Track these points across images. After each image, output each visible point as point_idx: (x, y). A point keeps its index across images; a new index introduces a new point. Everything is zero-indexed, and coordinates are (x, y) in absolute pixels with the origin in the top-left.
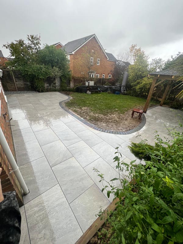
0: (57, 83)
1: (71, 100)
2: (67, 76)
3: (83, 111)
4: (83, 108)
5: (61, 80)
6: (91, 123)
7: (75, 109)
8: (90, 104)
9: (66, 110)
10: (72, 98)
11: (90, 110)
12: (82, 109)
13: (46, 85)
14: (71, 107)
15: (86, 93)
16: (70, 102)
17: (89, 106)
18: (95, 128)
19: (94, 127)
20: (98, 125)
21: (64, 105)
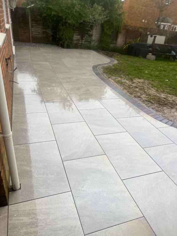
0: (95, 34)
1: (114, 65)
2: (115, 24)
3: (134, 85)
4: (136, 80)
5: (103, 30)
6: (149, 107)
7: (119, 79)
8: (151, 75)
9: (102, 79)
10: (116, 62)
11: (150, 85)
12: (134, 81)
13: (76, 37)
14: (112, 75)
15: (145, 57)
16: (113, 67)
17: (148, 79)
18: (157, 116)
19: (154, 114)
20: (165, 113)
21: (101, 71)
